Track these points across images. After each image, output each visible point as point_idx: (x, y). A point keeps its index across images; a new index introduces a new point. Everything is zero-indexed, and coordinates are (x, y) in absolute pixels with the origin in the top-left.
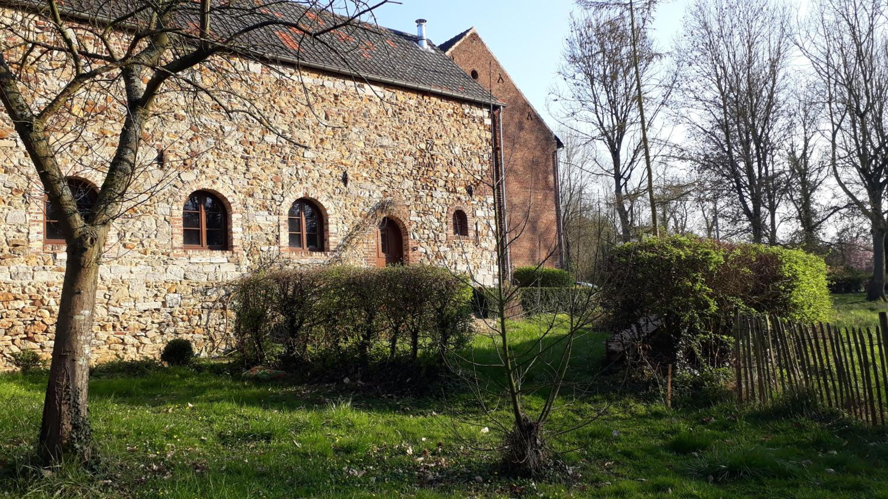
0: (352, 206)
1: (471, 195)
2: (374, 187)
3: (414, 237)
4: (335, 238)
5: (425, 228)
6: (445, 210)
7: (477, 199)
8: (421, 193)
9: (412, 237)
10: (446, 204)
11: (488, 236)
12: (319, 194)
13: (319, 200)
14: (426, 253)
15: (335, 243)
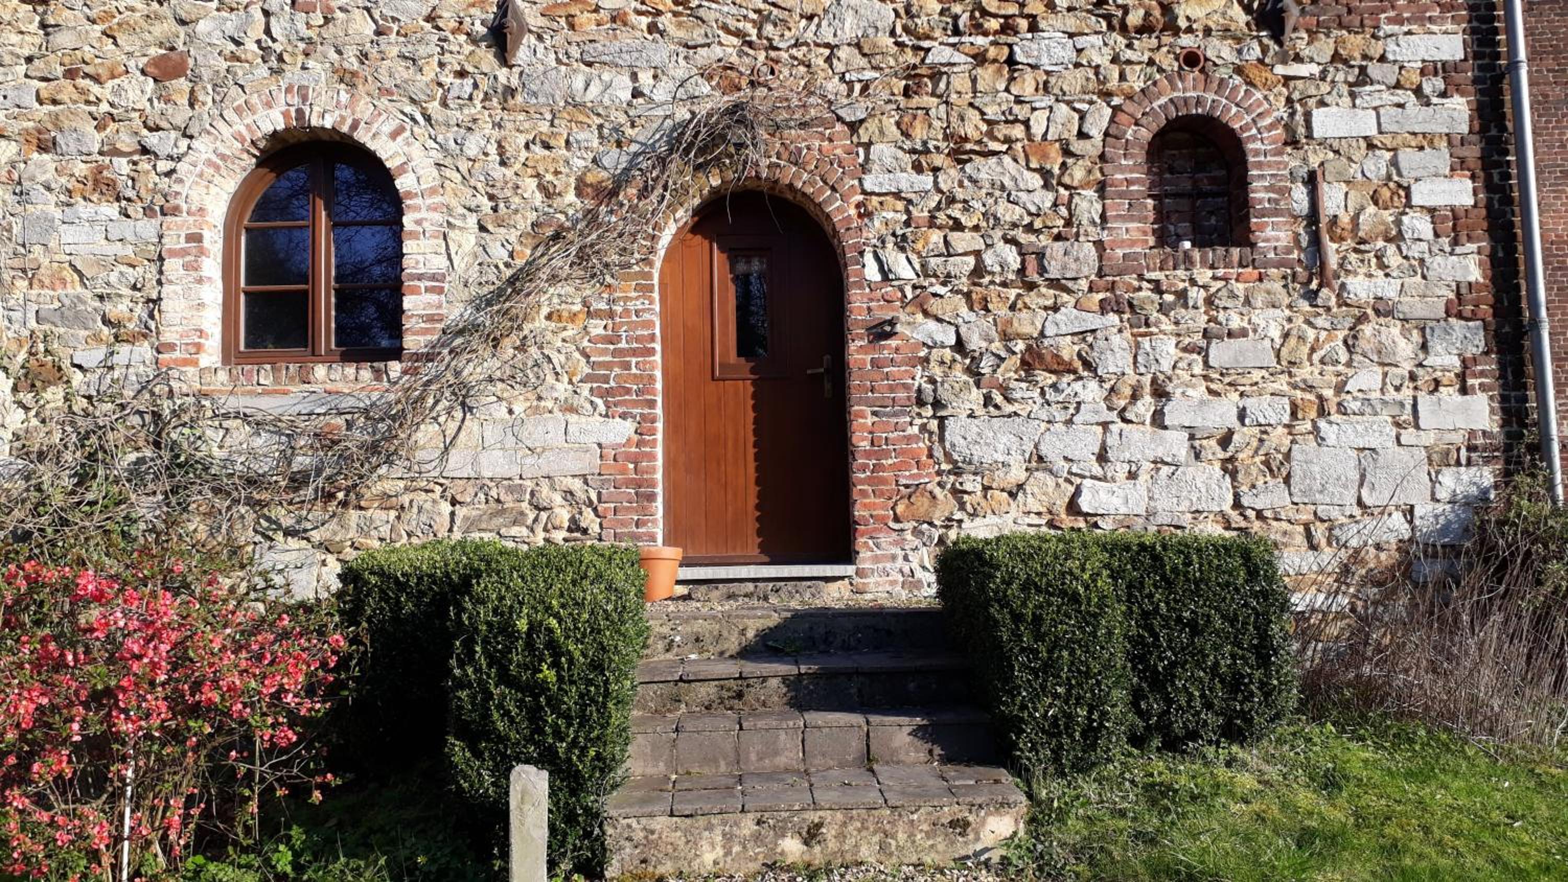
0: (537, 149)
1: (1277, 36)
2: (660, 52)
3: (885, 272)
4: (433, 298)
5: (958, 226)
6: (1096, 128)
7: (1324, 48)
8: (940, 54)
9: (872, 272)
10: (1107, 95)
11: (1397, 238)
12: (364, 109)
13: (362, 136)
14: (960, 346)
15: (431, 319)
